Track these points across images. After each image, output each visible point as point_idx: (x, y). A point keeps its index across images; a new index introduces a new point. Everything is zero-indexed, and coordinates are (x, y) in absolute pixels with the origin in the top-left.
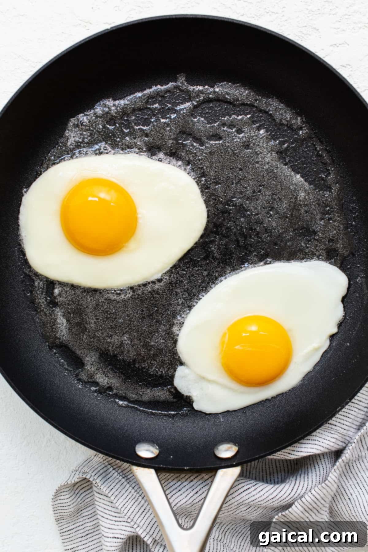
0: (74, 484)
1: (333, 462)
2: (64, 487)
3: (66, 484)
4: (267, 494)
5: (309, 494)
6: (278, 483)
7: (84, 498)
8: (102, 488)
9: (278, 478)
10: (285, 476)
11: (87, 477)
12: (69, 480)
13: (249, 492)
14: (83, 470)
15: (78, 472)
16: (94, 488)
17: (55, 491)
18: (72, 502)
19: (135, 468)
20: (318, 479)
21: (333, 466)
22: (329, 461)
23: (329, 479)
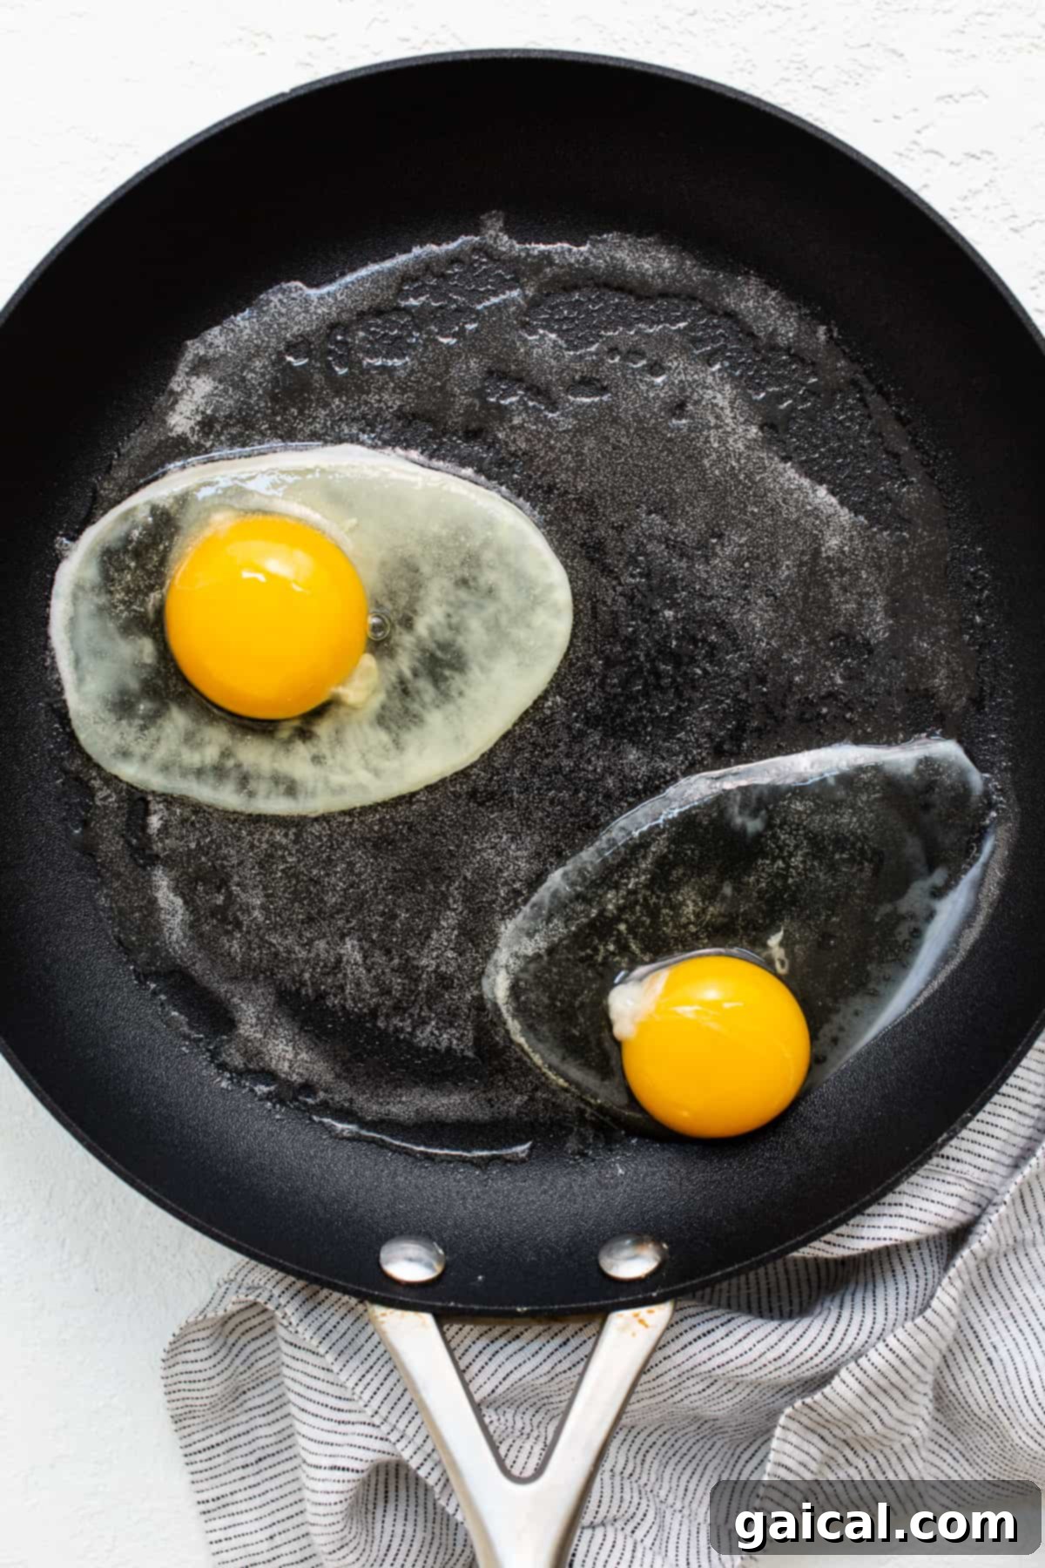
0: (223, 1317)
1: (945, 1257)
2: (195, 1328)
3: (201, 1318)
4: (761, 1347)
5: (880, 1346)
6: (791, 1317)
7: (252, 1359)
8: (300, 1329)
9: (791, 1303)
10: (810, 1297)
11: (259, 1300)
12: (209, 1309)
13: (710, 1342)
14: (248, 1281)
15: (234, 1286)
16: (281, 1331)
17: (171, 1339)
18: (219, 1368)
19: (378, 1311)
20: (902, 1306)
21: (946, 1269)
22: (934, 1255)
23: (935, 1303)
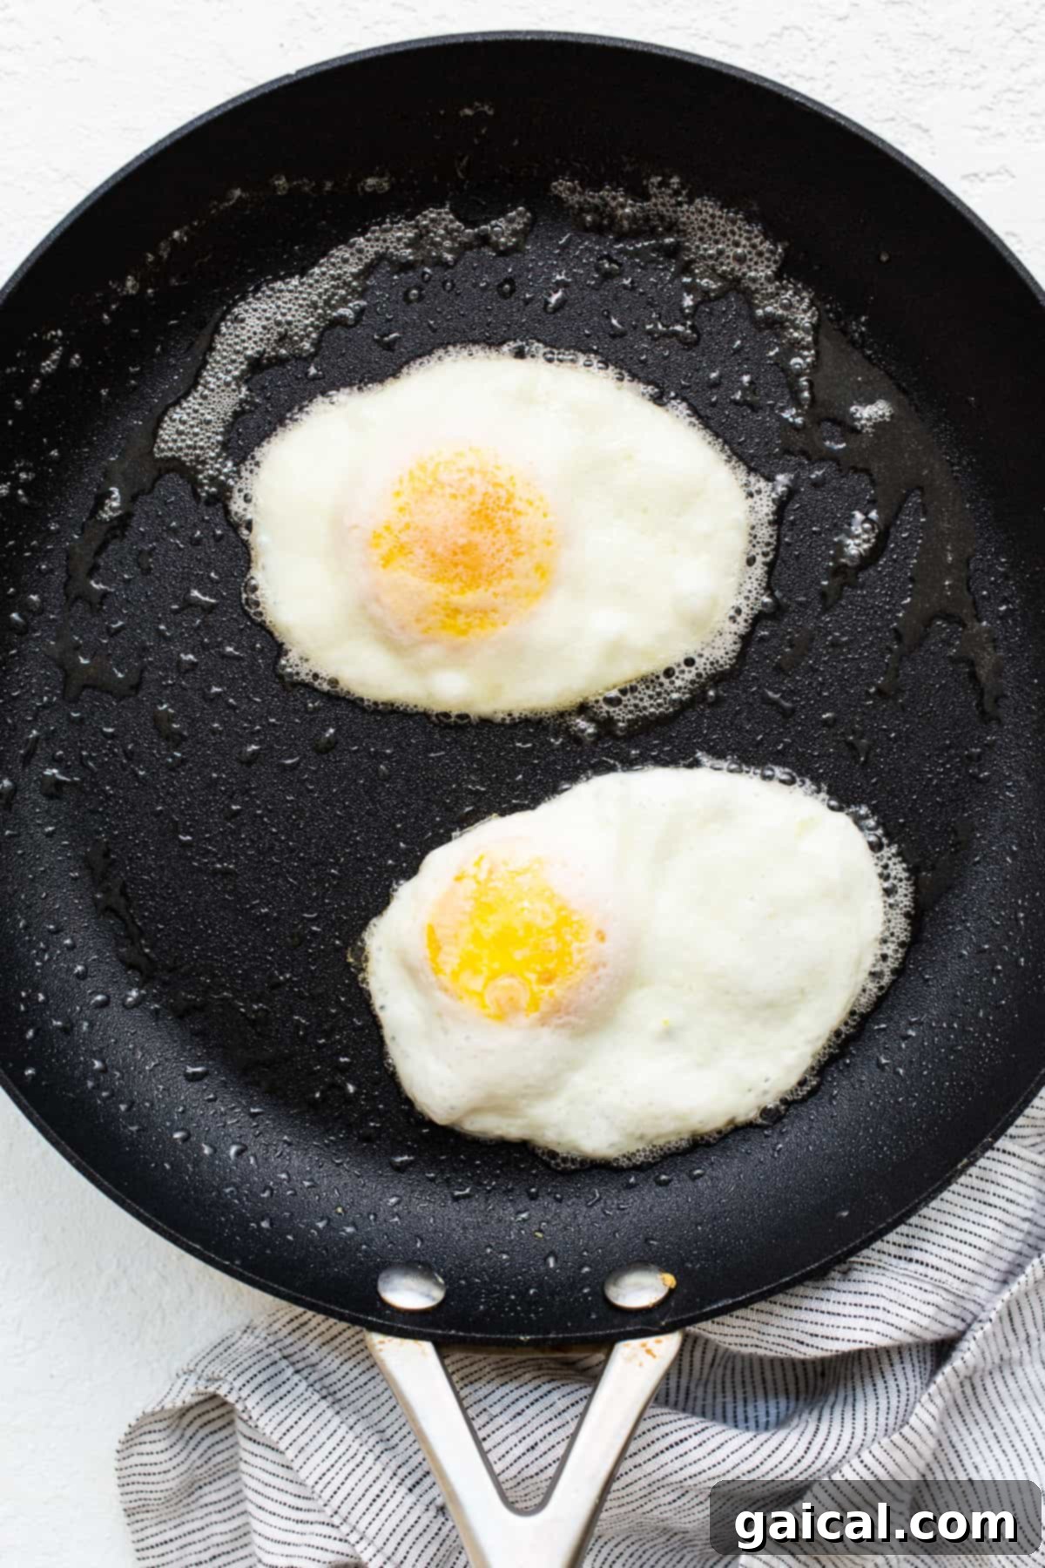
0: (181, 1409)
1: (928, 1373)
2: (152, 1419)
3: (158, 1409)
4: (735, 1459)
5: (855, 1462)
6: (767, 1428)
7: (210, 1453)
8: (261, 1423)
9: (767, 1414)
10: (788, 1408)
11: (219, 1392)
12: (169, 1398)
13: (682, 1452)
14: (208, 1372)
15: (193, 1378)
16: (240, 1425)
17: (127, 1430)
18: (175, 1462)
19: (376, 1339)
20: (882, 1421)
21: (928, 1385)
22: (917, 1370)
23: (913, 1420)
